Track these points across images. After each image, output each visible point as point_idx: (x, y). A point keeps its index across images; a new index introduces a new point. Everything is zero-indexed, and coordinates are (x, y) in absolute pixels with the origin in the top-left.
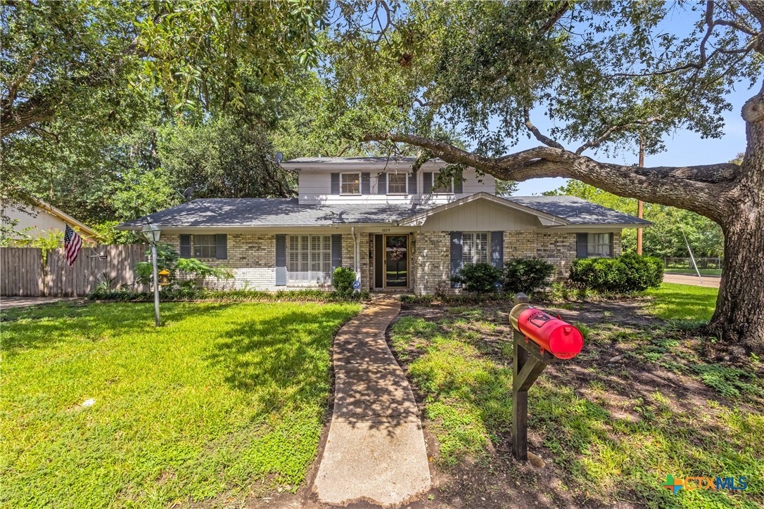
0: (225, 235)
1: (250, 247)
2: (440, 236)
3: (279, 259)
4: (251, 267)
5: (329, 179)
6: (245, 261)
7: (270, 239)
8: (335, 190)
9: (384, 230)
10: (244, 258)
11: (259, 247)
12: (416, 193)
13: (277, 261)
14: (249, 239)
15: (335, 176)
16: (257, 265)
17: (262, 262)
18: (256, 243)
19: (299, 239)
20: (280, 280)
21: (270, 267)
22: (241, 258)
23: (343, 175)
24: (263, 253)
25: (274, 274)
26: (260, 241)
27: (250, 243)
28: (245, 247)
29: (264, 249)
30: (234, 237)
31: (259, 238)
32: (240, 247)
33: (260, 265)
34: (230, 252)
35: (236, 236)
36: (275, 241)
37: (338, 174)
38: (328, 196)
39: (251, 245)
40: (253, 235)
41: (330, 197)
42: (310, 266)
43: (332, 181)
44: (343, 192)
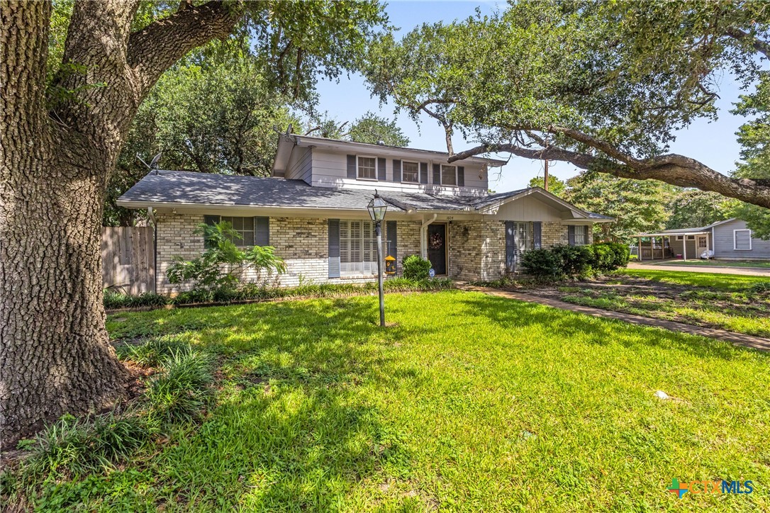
0: (268, 218)
1: (298, 233)
2: (498, 225)
3: (332, 247)
4: (299, 257)
5: (345, 161)
6: (291, 251)
7: (321, 224)
8: (351, 174)
9: (448, 218)
10: (291, 246)
11: (309, 233)
12: (427, 183)
13: (330, 249)
14: (297, 223)
15: (351, 158)
16: (307, 254)
17: (313, 251)
18: (306, 229)
19: (350, 225)
20: (333, 273)
21: (321, 257)
22: (287, 247)
23: (359, 158)
24: (313, 241)
25: (326, 266)
26: (310, 226)
27: (298, 228)
28: (292, 233)
29: (315, 236)
30: (278, 221)
31: (309, 223)
32: (286, 233)
33: (310, 254)
34: (273, 238)
35: (281, 220)
36: (327, 226)
37: (354, 157)
38: (343, 180)
39: (299, 231)
40: (302, 220)
41: (346, 181)
42: (362, 256)
43: (348, 164)
44: (360, 176)
